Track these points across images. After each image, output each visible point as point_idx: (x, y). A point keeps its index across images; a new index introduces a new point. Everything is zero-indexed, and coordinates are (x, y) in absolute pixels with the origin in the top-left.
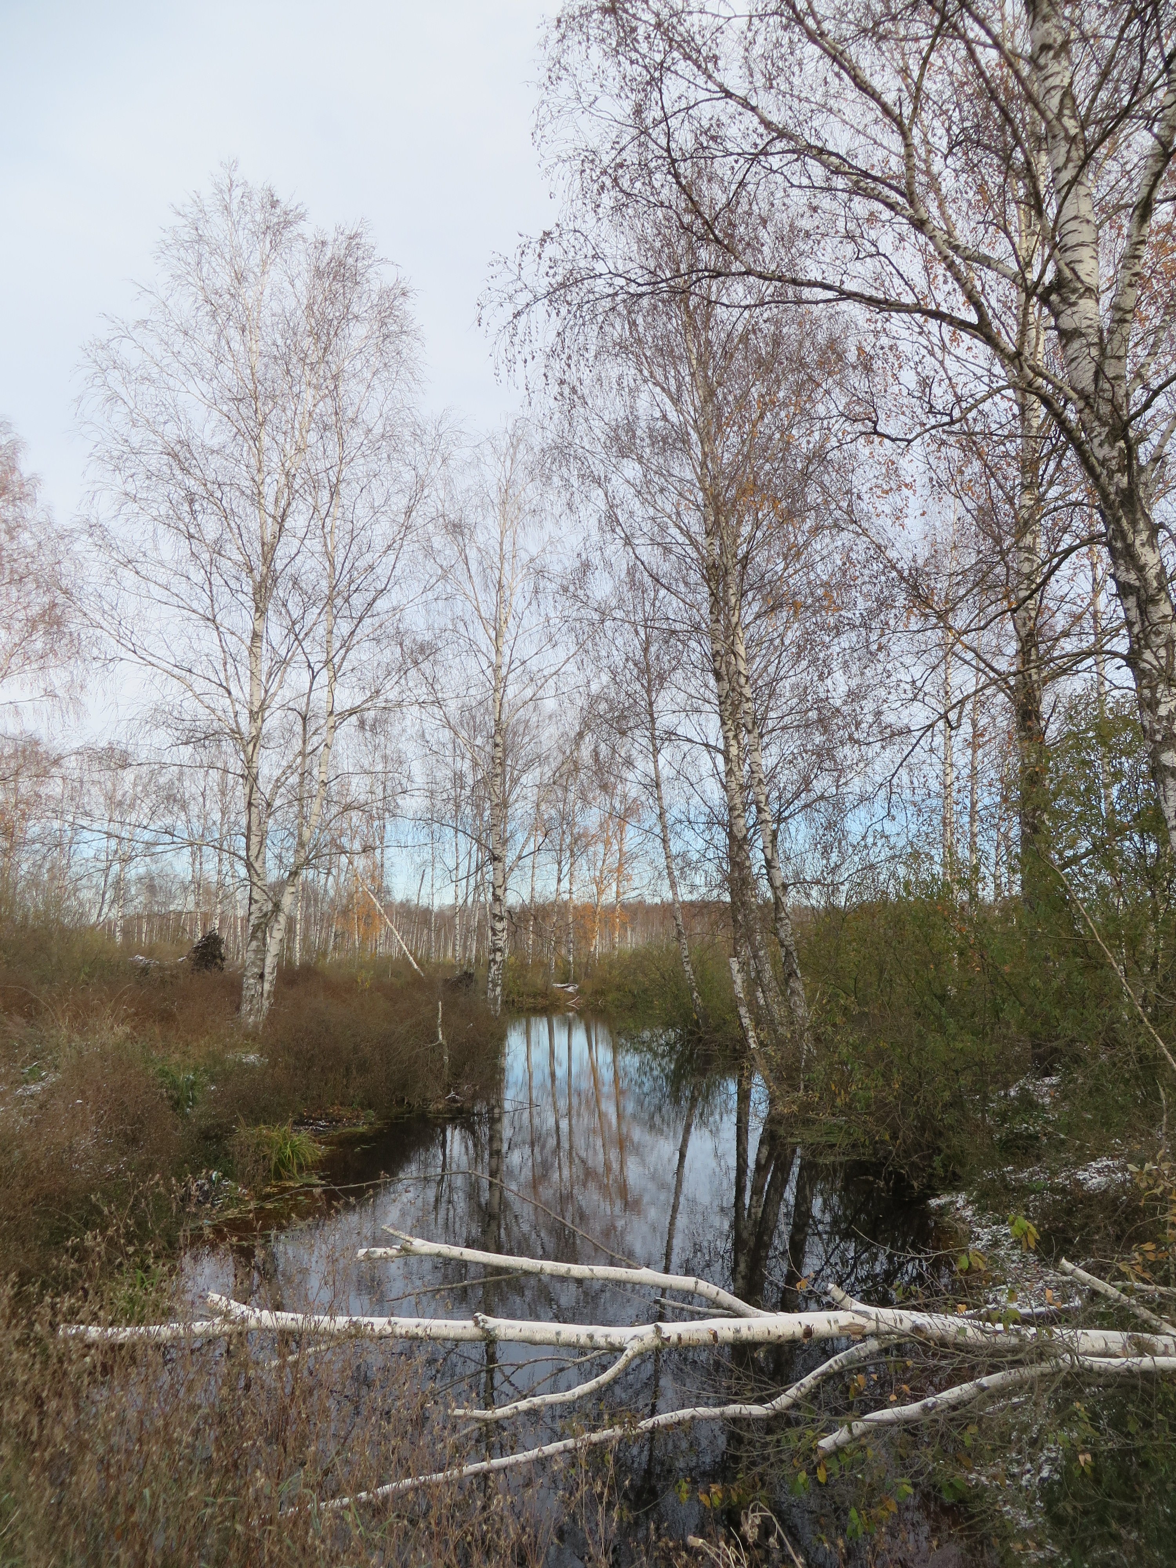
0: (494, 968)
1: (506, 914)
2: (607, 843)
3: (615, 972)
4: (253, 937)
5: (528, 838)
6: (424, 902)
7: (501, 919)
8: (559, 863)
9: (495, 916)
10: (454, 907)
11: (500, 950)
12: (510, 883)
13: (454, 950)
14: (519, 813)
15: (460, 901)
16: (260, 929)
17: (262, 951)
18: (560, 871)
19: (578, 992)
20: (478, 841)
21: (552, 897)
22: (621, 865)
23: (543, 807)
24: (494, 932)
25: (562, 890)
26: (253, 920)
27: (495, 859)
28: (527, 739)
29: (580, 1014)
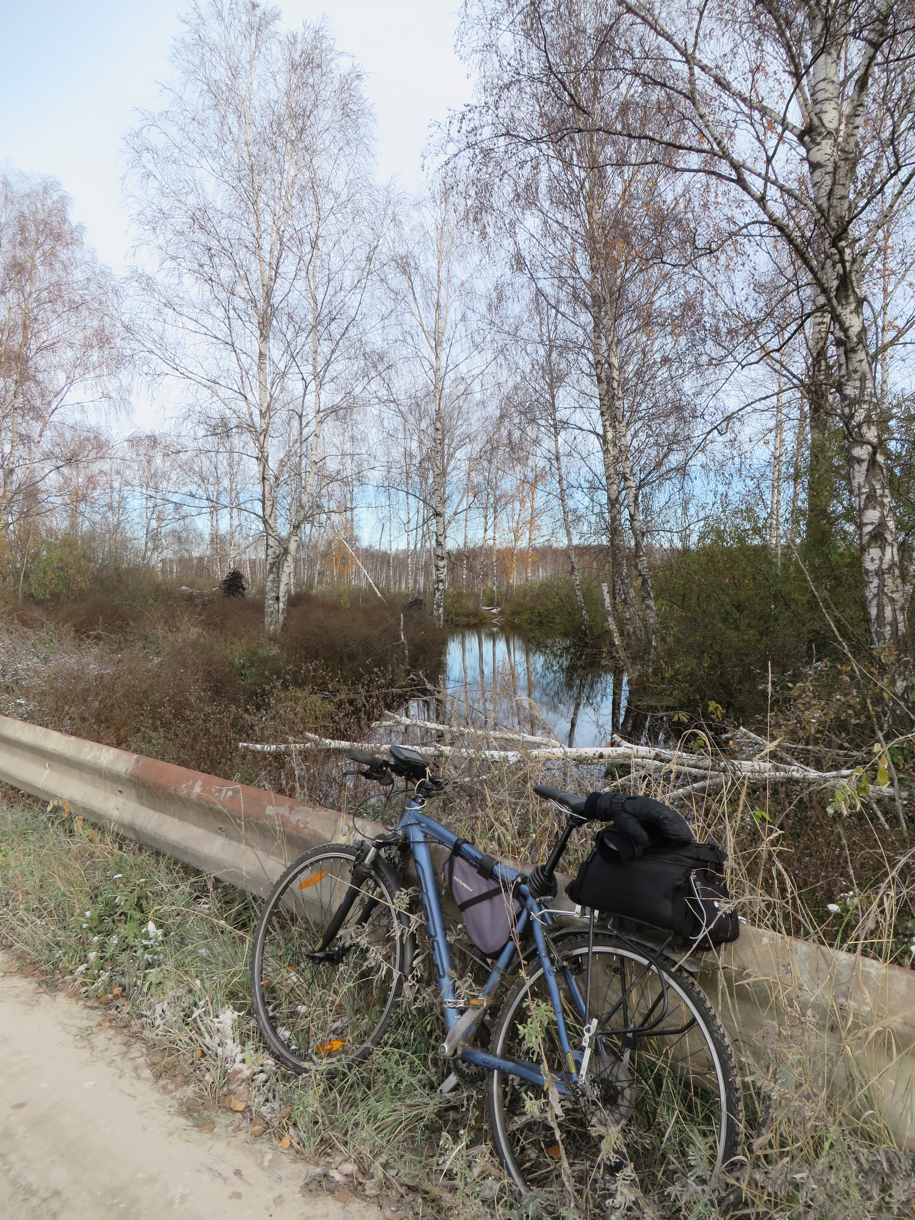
0: (438, 594)
1: (446, 556)
2: (522, 502)
3: (528, 598)
4: (271, 571)
5: (462, 499)
6: (384, 547)
7: (442, 558)
8: (486, 517)
9: (438, 556)
10: (405, 552)
11: (442, 581)
12: (449, 532)
13: (407, 583)
14: (455, 479)
15: (412, 547)
16: (276, 566)
17: (277, 581)
18: (486, 523)
19: (501, 613)
20: (424, 501)
21: (480, 543)
22: (532, 518)
23: (473, 474)
24: (437, 568)
25: (487, 537)
26: (270, 560)
27: (437, 514)
28: (460, 422)
29: (502, 629)
